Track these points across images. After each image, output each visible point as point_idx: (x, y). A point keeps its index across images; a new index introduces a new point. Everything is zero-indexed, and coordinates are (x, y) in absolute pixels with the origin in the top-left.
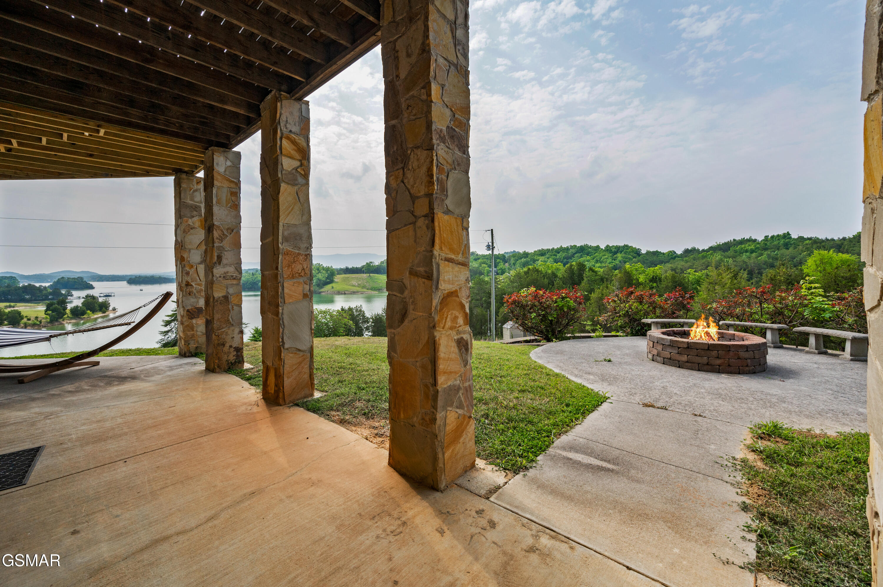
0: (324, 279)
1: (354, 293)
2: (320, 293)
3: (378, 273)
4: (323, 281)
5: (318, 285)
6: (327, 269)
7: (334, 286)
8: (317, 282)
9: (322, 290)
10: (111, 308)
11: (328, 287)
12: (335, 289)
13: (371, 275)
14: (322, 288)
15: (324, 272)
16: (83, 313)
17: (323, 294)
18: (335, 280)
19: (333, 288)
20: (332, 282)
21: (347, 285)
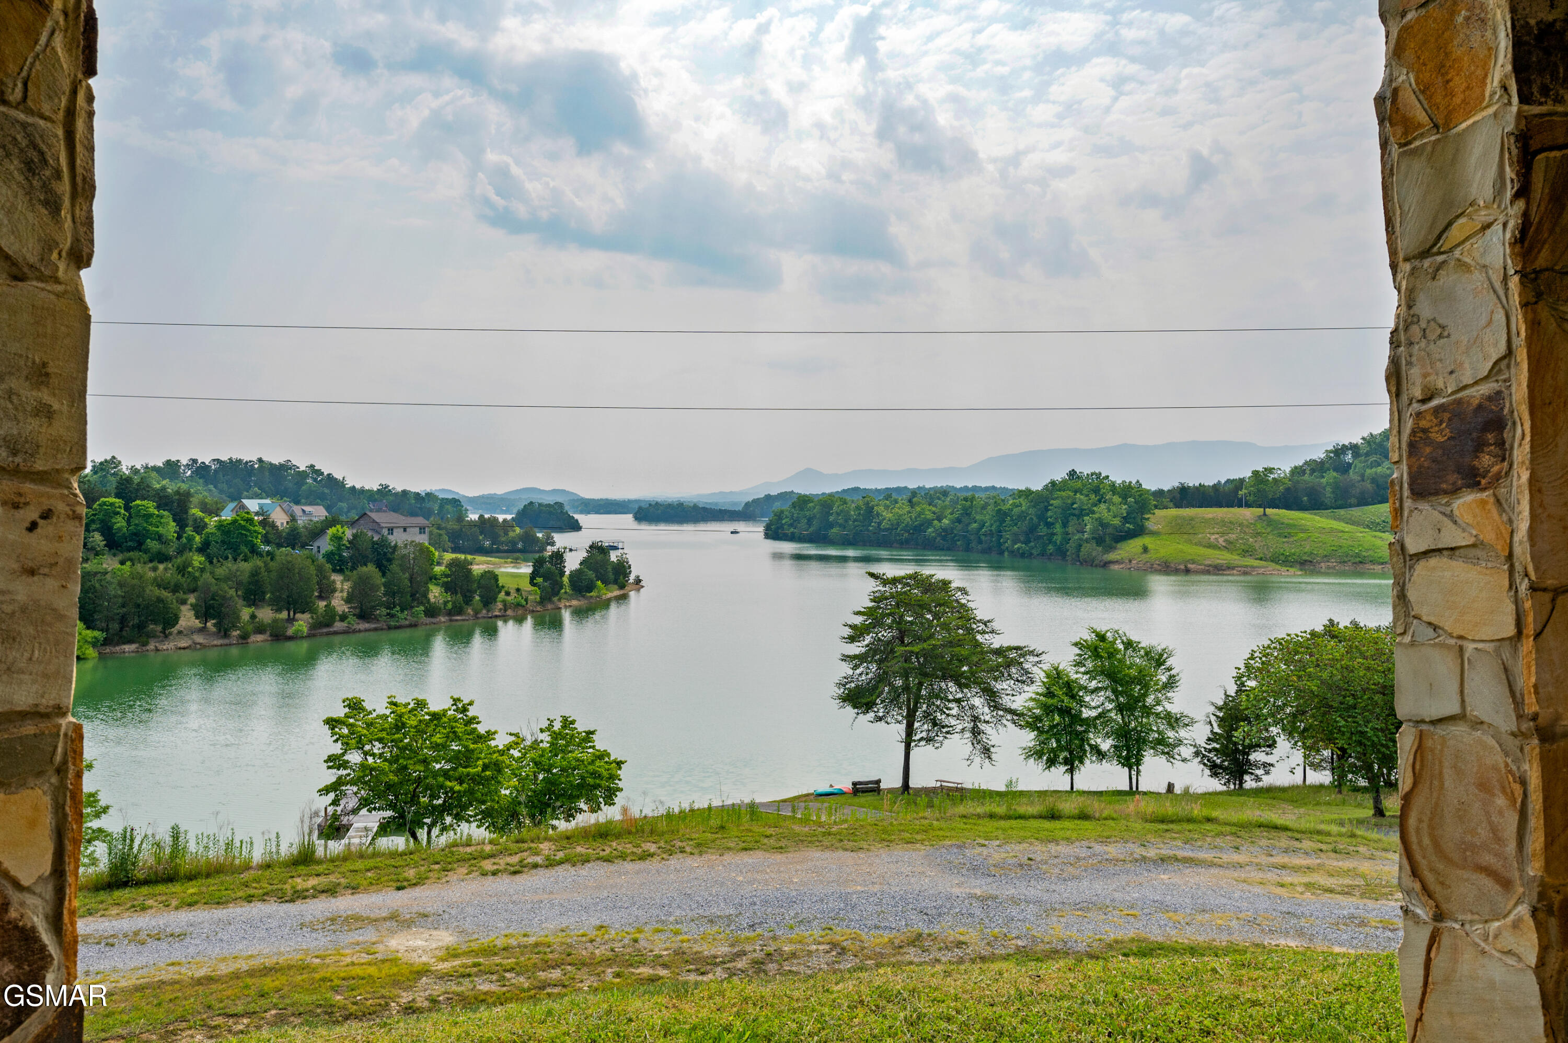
0: (1116, 522)
1: (1217, 569)
2: (1106, 564)
3: (1288, 507)
4: (1115, 527)
5: (1099, 541)
6: (1126, 491)
7: (1150, 546)
8: (1094, 531)
9: (1112, 556)
10: (632, 578)
11: (1133, 547)
12: (1152, 556)
13: (1269, 511)
14: (1111, 548)
15: (1116, 499)
16: (590, 588)
17: (1116, 567)
18: (1151, 525)
19: (1146, 550)
20: (1139, 531)
21: (1190, 542)
